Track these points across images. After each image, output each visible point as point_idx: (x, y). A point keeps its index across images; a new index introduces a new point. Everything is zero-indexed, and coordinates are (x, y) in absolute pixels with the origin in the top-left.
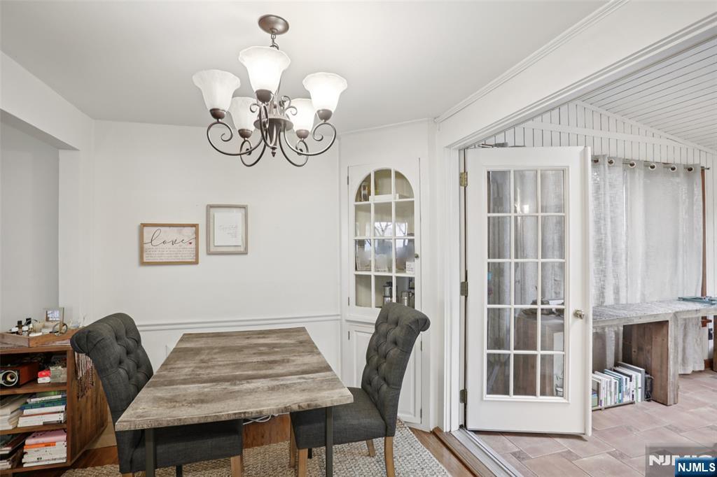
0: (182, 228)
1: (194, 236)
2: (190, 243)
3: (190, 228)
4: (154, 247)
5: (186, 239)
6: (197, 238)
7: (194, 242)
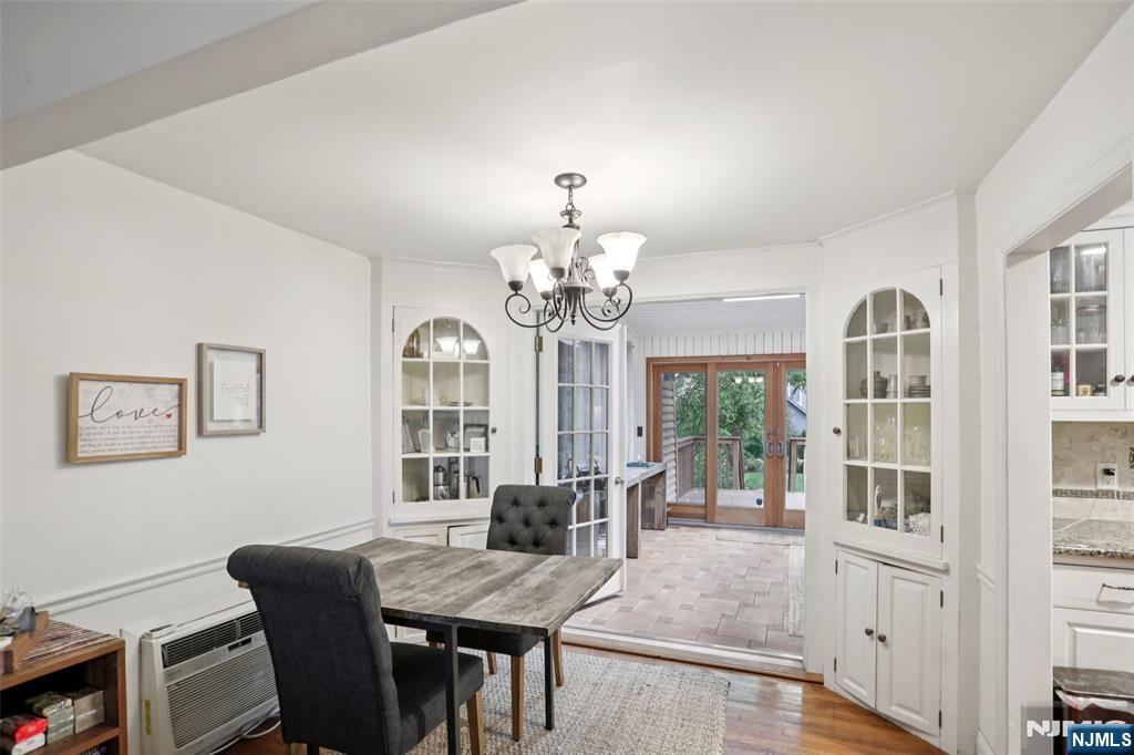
0: (153, 385)
1: (176, 402)
2: (169, 416)
3: (168, 386)
4: (98, 425)
5: (162, 409)
6: (181, 407)
7: (175, 413)
